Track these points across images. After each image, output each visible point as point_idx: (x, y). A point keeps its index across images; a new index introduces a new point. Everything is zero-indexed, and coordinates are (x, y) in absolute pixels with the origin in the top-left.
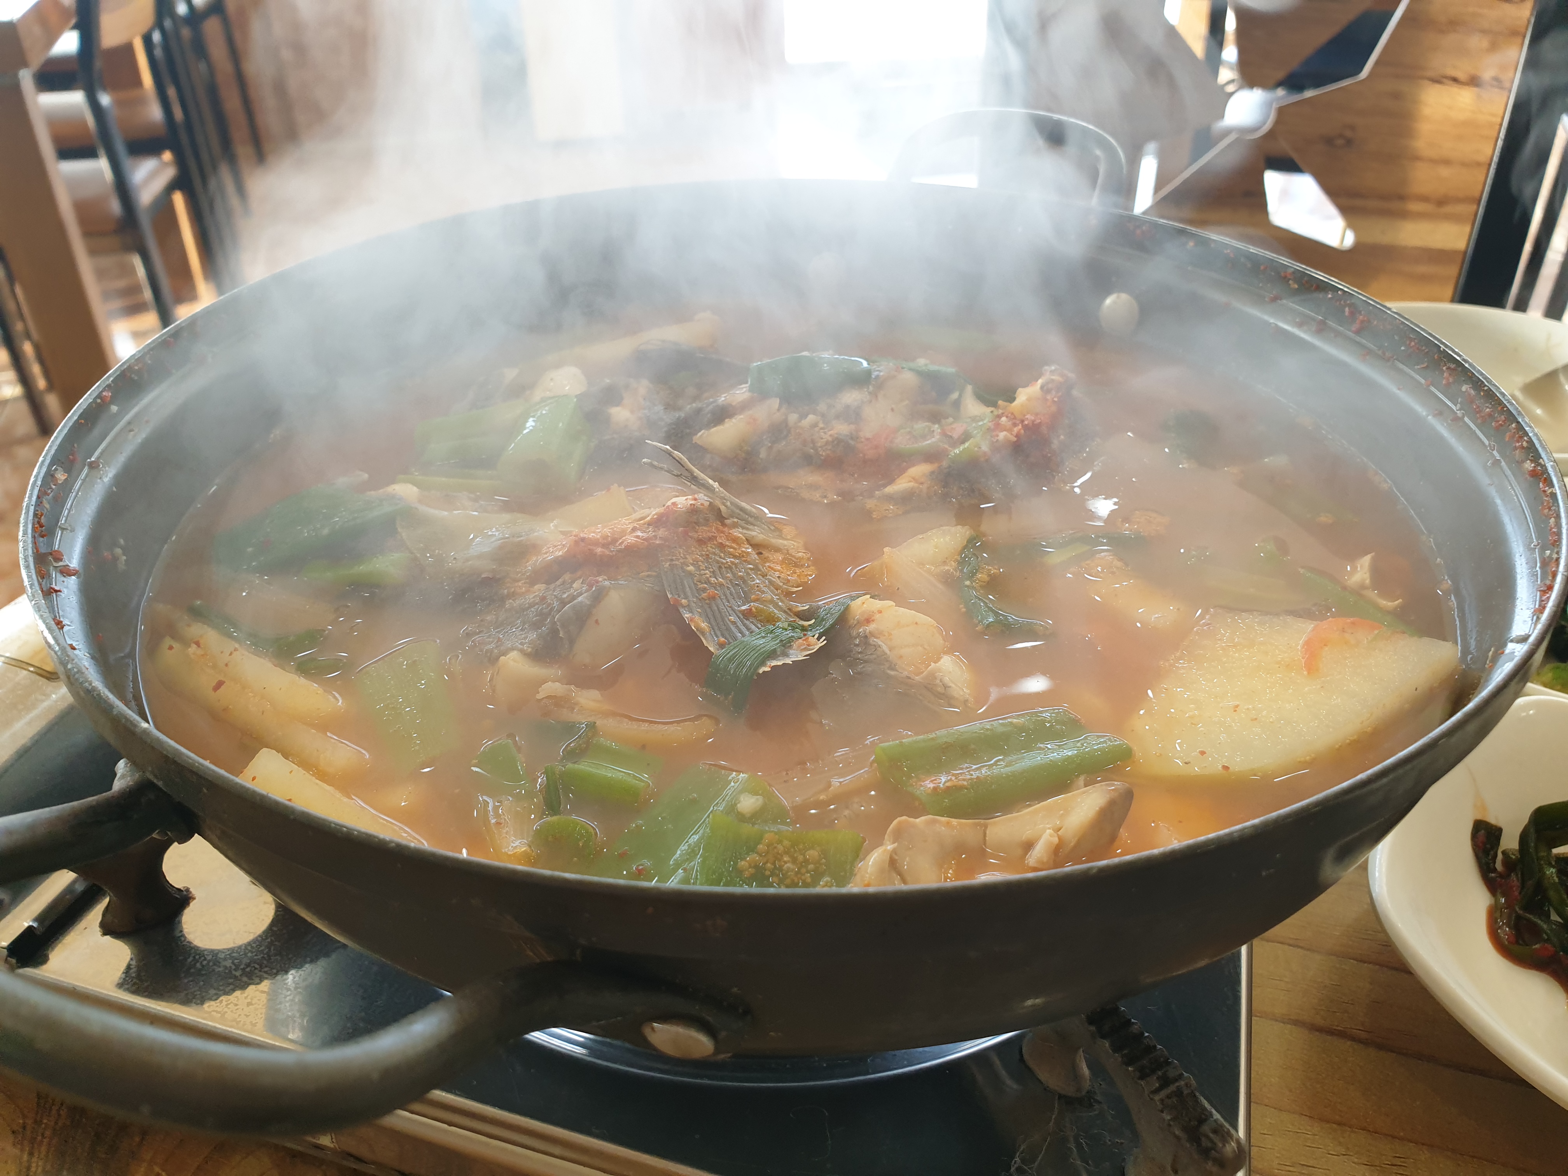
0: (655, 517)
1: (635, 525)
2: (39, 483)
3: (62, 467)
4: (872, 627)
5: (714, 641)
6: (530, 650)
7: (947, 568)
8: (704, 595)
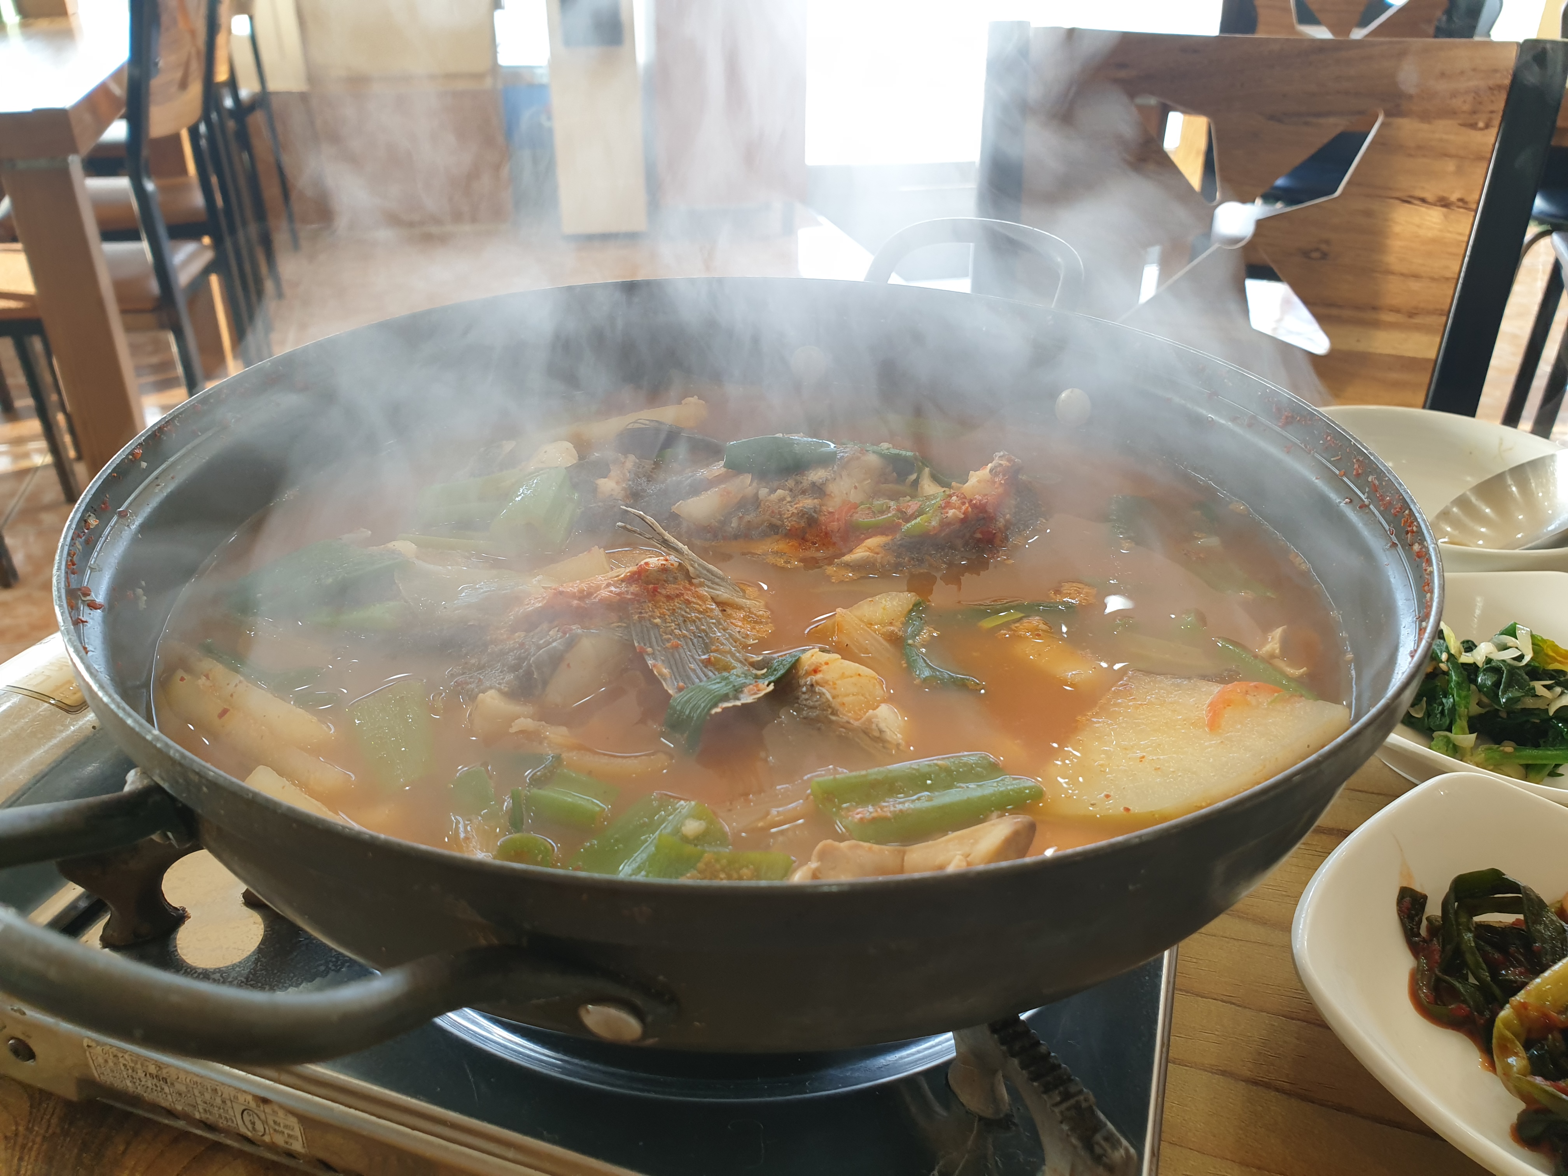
0: (628, 574)
1: (610, 581)
2: (74, 526)
3: (94, 514)
4: (819, 677)
5: (674, 685)
6: (506, 689)
7: (892, 628)
8: (668, 645)
